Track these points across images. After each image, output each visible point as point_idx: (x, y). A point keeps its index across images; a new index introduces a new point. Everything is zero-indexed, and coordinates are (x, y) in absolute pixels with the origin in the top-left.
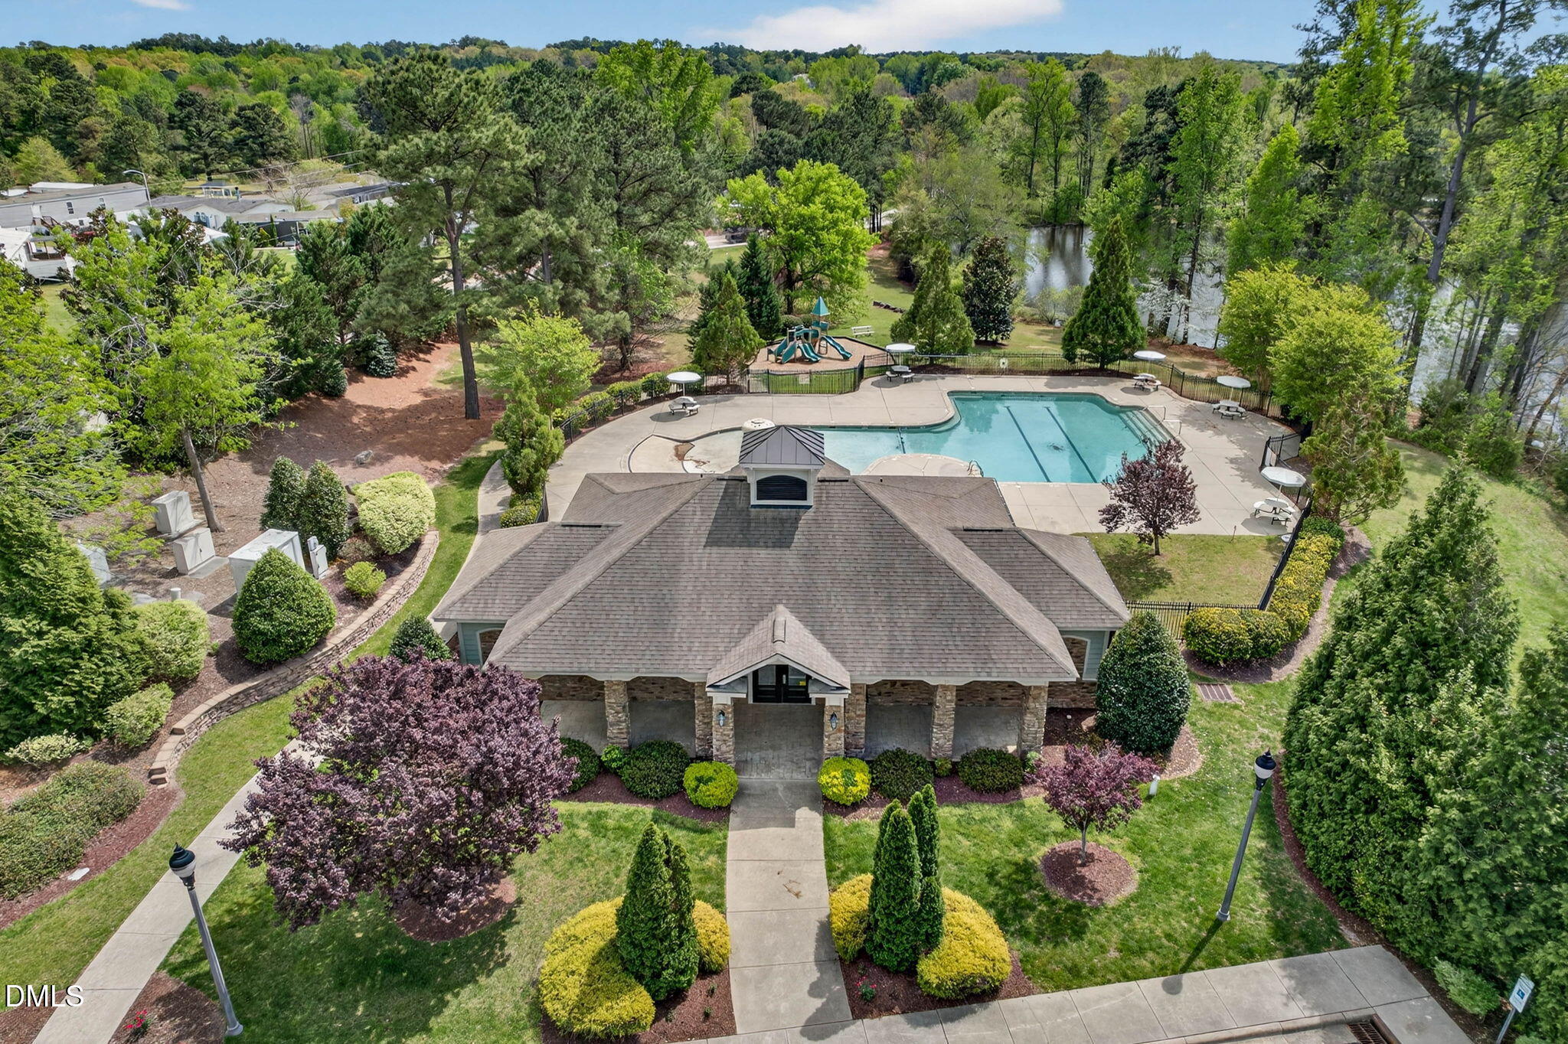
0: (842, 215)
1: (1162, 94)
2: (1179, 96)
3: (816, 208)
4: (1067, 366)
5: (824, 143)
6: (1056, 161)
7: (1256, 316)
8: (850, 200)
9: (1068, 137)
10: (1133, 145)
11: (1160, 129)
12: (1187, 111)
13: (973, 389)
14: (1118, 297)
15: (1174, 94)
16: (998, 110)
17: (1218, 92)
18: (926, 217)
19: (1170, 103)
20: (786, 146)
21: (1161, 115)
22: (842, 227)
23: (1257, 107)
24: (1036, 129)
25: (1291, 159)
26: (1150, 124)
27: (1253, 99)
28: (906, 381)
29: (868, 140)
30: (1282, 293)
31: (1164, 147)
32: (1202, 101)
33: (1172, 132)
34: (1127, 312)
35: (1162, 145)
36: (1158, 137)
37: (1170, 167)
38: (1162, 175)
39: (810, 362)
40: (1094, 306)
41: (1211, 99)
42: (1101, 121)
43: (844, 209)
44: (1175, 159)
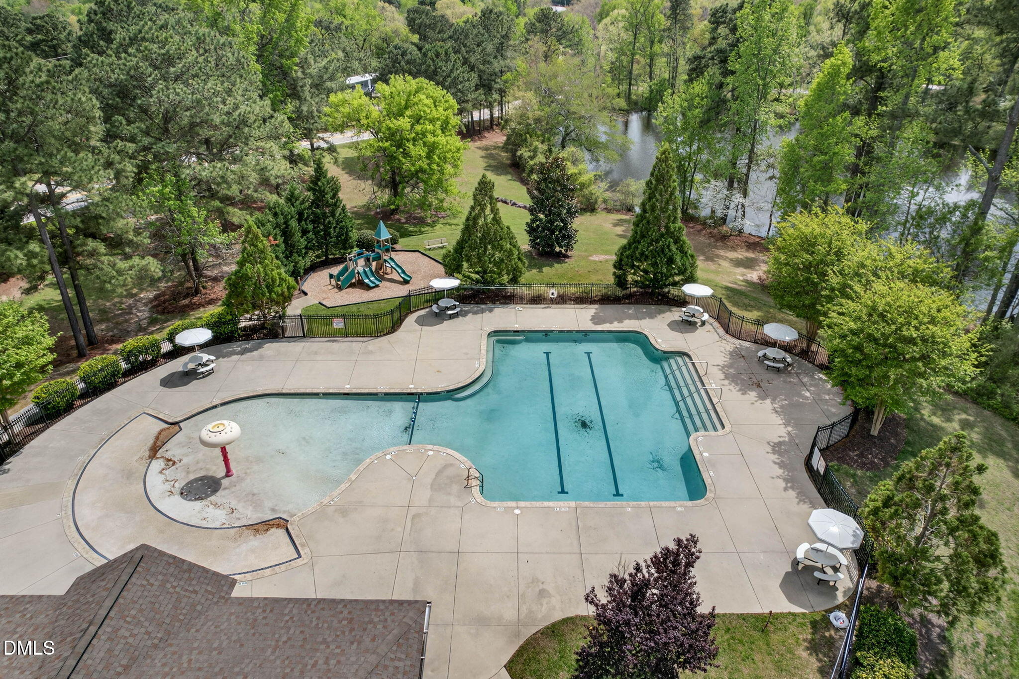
0: (430, 127)
1: (724, 12)
2: (738, 14)
3: (404, 123)
4: (619, 292)
5: (438, 55)
6: (652, 60)
7: (808, 267)
8: (440, 113)
9: (660, 42)
10: (697, 58)
11: (722, 44)
12: (746, 28)
13: (517, 327)
14: (667, 227)
15: (734, 11)
16: (607, 20)
17: (774, 10)
18: (530, 115)
19: (731, 20)
20: (408, 57)
21: (723, 30)
22: (430, 138)
23: (805, 15)
24: (635, 35)
25: (843, 82)
26: (714, 38)
27: (802, 9)
28: (451, 317)
29: (490, 48)
30: (835, 244)
31: (724, 61)
32: (759, 19)
33: (734, 45)
34: (676, 242)
35: (723, 58)
36: (720, 51)
37: (730, 79)
38: (721, 86)
39: (368, 288)
40: (643, 236)
41: (767, 17)
42: (685, 29)
43: (432, 121)
44: (733, 73)
